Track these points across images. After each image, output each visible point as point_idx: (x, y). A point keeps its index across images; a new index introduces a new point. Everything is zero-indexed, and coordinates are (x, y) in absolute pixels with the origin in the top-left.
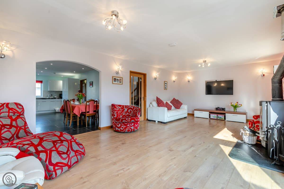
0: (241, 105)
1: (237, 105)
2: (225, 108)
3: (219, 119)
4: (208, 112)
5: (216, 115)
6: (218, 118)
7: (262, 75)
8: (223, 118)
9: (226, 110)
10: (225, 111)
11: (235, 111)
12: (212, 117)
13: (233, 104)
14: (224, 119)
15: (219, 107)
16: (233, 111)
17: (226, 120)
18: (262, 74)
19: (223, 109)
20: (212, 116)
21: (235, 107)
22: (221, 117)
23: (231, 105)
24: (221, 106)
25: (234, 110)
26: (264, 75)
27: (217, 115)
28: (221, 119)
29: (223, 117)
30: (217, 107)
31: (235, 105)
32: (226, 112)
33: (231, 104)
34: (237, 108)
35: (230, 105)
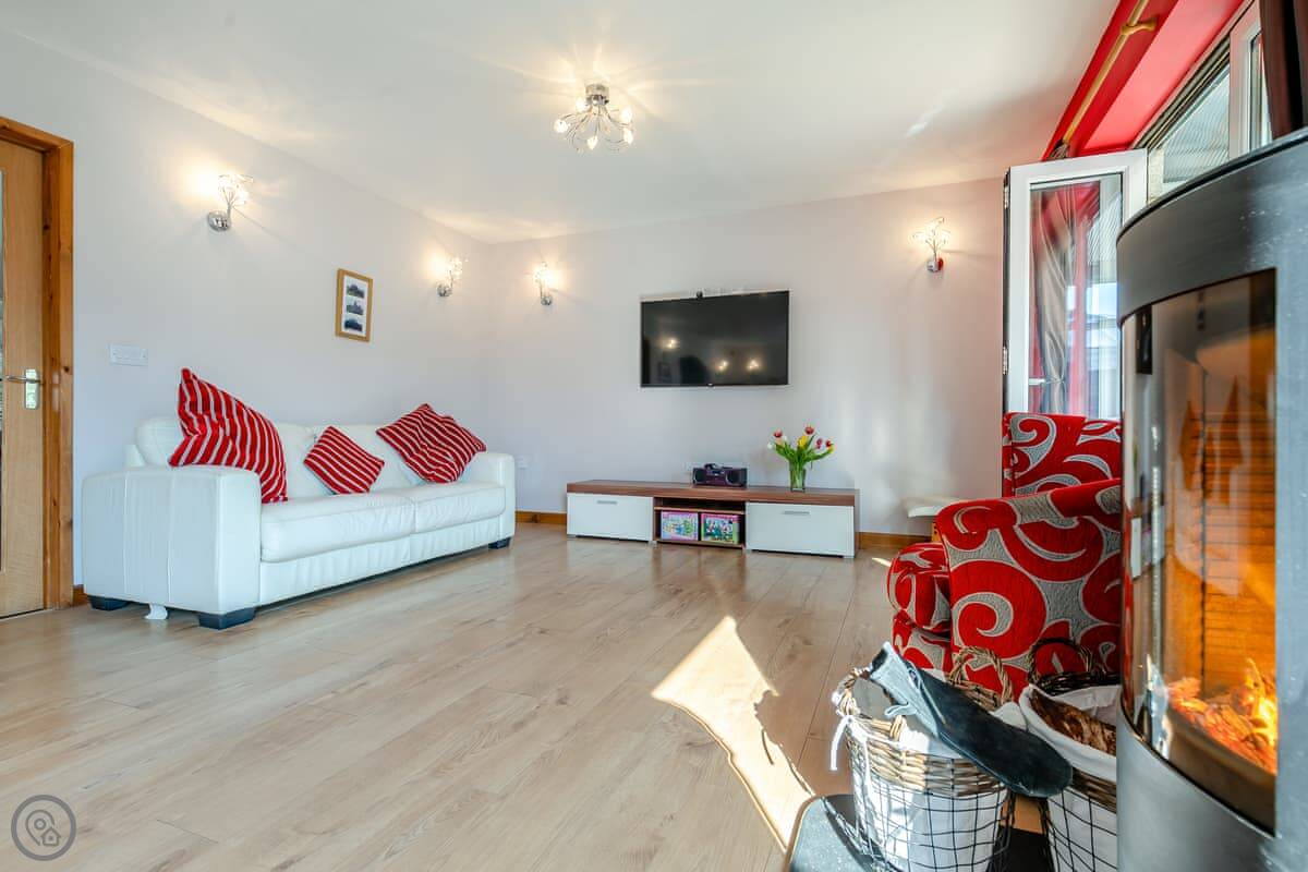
0: (828, 445)
1: (807, 445)
2: (745, 470)
3: (709, 539)
4: (649, 501)
5: (691, 519)
6: (708, 535)
7: (933, 264)
8: (731, 536)
9: (752, 480)
10: (743, 485)
11: (799, 482)
12: (668, 533)
13: (784, 438)
14: (735, 539)
15: (710, 466)
16: (789, 484)
17: (751, 544)
18: (929, 261)
19: (736, 477)
20: (670, 523)
21: (799, 459)
22: (718, 530)
23: (779, 447)
24: (725, 459)
25: (793, 481)
26: (940, 264)
27: (700, 514)
28: (723, 542)
29: (735, 527)
30: (701, 465)
31: (799, 448)
32: (748, 491)
33: (777, 441)
34: (807, 466)
35: (770, 446)
